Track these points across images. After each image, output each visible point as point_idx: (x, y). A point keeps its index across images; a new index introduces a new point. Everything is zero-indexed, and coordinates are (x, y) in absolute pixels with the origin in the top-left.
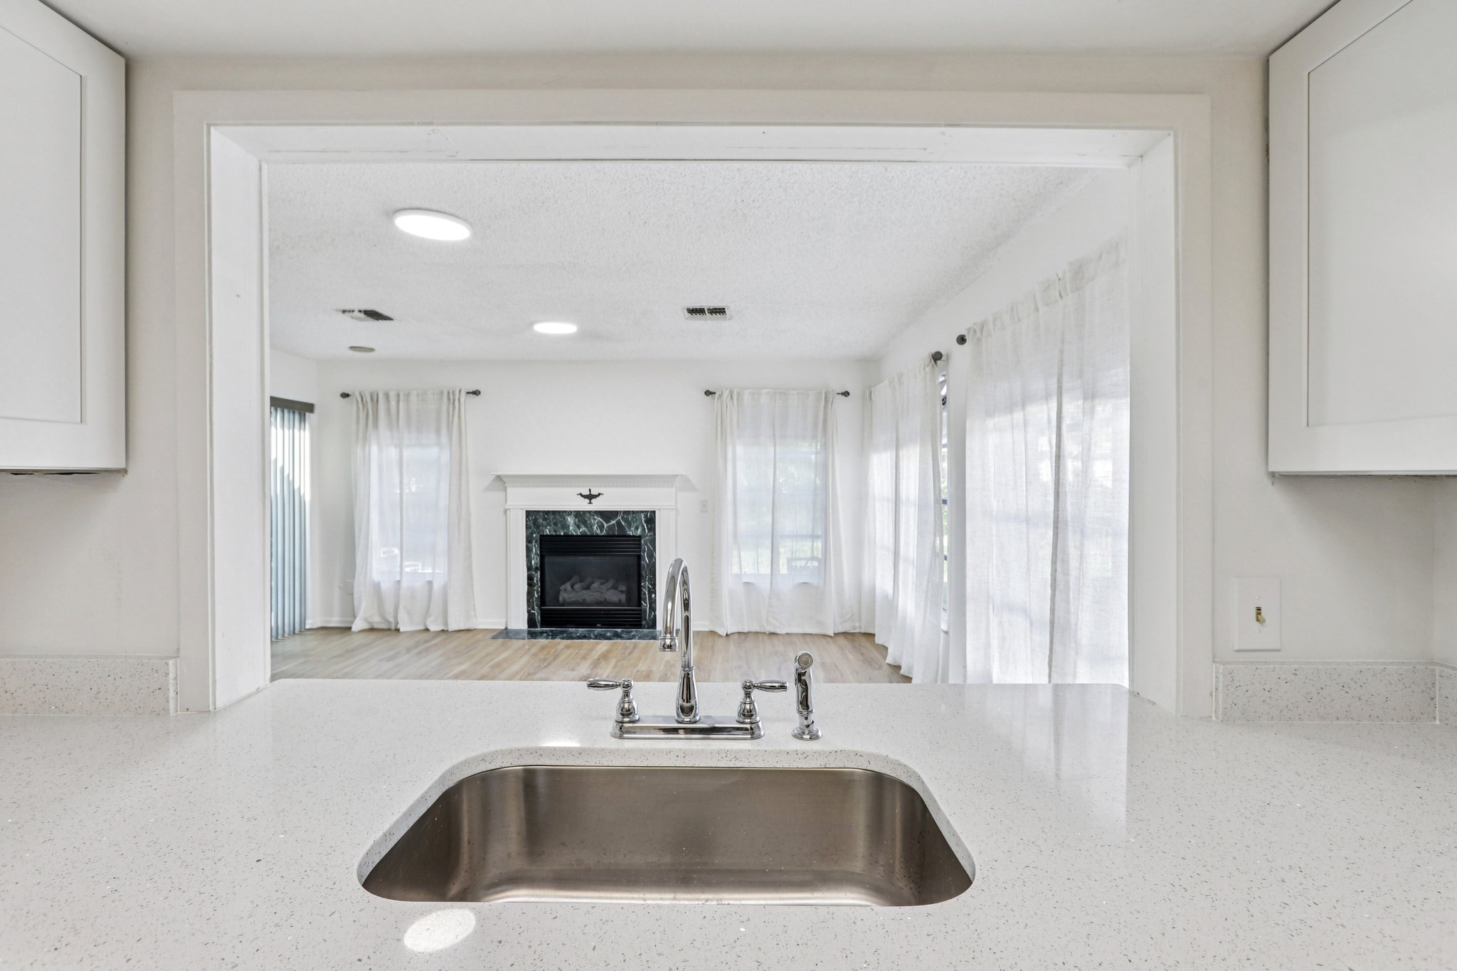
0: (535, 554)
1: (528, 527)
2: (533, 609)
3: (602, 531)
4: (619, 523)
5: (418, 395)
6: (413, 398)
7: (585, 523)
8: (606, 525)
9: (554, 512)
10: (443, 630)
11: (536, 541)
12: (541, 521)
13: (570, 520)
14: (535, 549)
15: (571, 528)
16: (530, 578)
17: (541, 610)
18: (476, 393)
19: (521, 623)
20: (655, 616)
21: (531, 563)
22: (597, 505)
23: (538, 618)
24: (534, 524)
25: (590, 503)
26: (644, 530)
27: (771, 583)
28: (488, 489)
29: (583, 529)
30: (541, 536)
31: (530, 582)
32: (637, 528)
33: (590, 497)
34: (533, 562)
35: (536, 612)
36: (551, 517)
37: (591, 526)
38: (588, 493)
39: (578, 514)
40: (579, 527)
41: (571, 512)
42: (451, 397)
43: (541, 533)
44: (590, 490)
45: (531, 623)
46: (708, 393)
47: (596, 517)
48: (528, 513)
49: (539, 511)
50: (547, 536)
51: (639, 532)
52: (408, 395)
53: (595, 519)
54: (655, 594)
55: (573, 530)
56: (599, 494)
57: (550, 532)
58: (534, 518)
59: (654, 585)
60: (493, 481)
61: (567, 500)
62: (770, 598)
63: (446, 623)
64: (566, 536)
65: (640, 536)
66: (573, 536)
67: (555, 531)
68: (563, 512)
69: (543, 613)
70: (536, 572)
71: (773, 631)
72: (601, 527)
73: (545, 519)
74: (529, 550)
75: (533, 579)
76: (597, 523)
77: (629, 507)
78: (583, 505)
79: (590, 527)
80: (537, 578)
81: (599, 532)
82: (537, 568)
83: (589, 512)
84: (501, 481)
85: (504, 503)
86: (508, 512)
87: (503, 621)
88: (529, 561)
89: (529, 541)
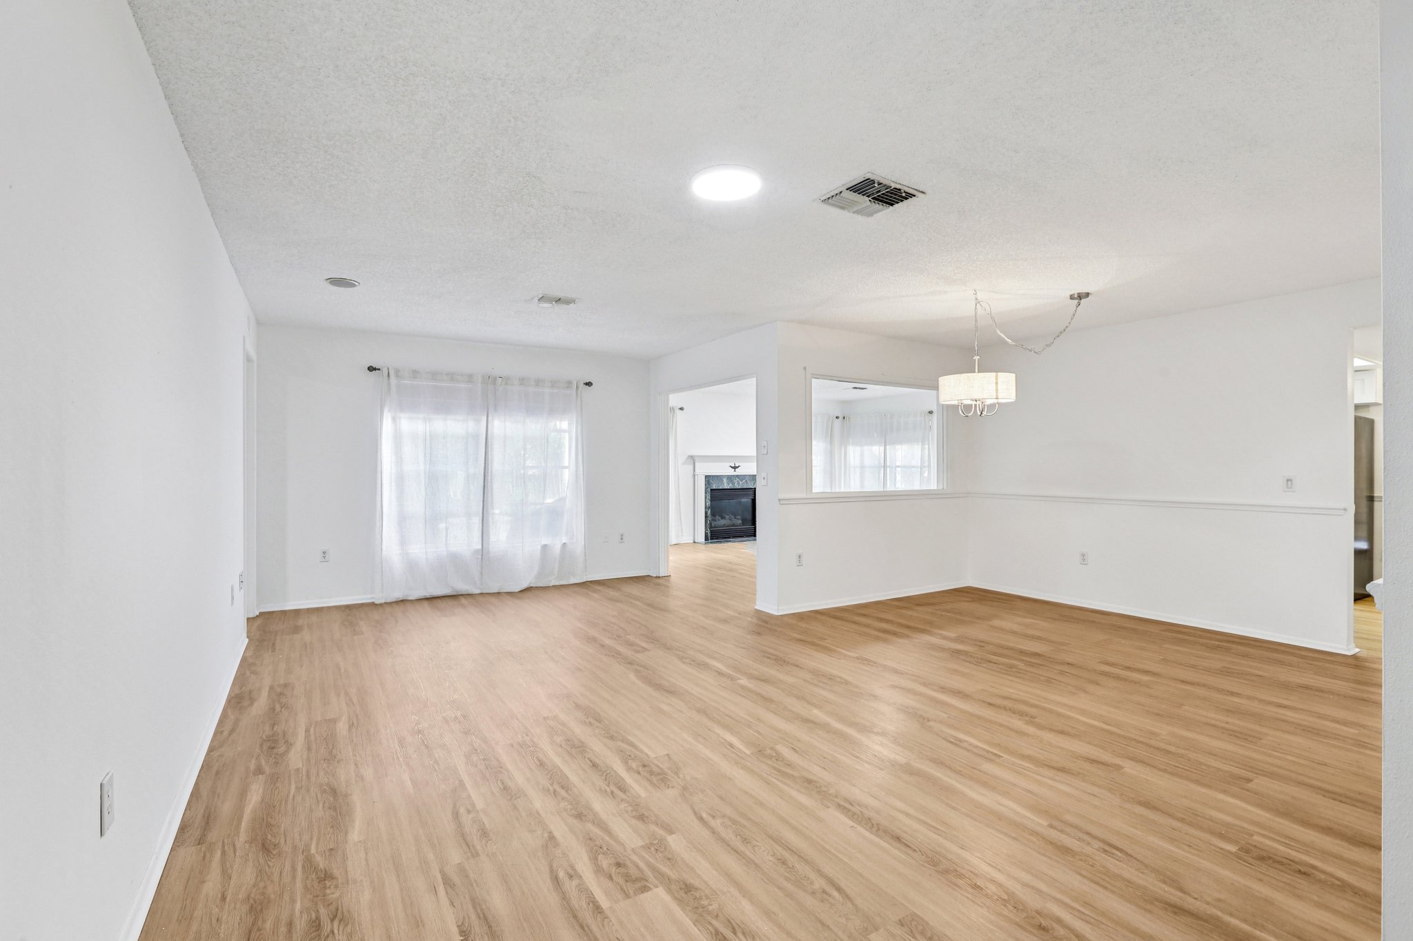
0: (709, 500)
1: (705, 485)
3: (739, 486)
4: (746, 482)
7: (731, 482)
8: (740, 483)
9: (718, 476)
11: (709, 493)
12: (711, 481)
13: (725, 480)
14: (709, 497)
16: (706, 513)
18: (682, 409)
19: (701, 538)
22: (739, 472)
23: (709, 535)
24: (708, 483)
25: (735, 471)
28: (685, 463)
29: (730, 485)
31: (706, 515)
33: (735, 468)
35: (708, 532)
36: (717, 479)
37: (735, 483)
39: (730, 478)
41: (725, 476)
43: (711, 488)
44: (735, 464)
45: (706, 535)
48: (706, 476)
49: (711, 476)
50: (714, 489)
53: (736, 480)
55: (726, 486)
56: (739, 466)
57: (715, 487)
58: (708, 479)
60: (687, 458)
61: (724, 470)
64: (723, 489)
66: (726, 489)
67: (718, 486)
68: (722, 476)
69: (711, 532)
70: (709, 510)
72: (738, 484)
73: (713, 480)
74: (706, 498)
75: (708, 514)
76: (737, 482)
77: (748, 473)
78: (731, 472)
79: (733, 484)
80: (710, 513)
81: (737, 487)
82: (709, 508)
83: (734, 476)
84: (692, 459)
85: (694, 471)
86: (696, 477)
87: (692, 538)
88: (706, 504)
89: (706, 493)
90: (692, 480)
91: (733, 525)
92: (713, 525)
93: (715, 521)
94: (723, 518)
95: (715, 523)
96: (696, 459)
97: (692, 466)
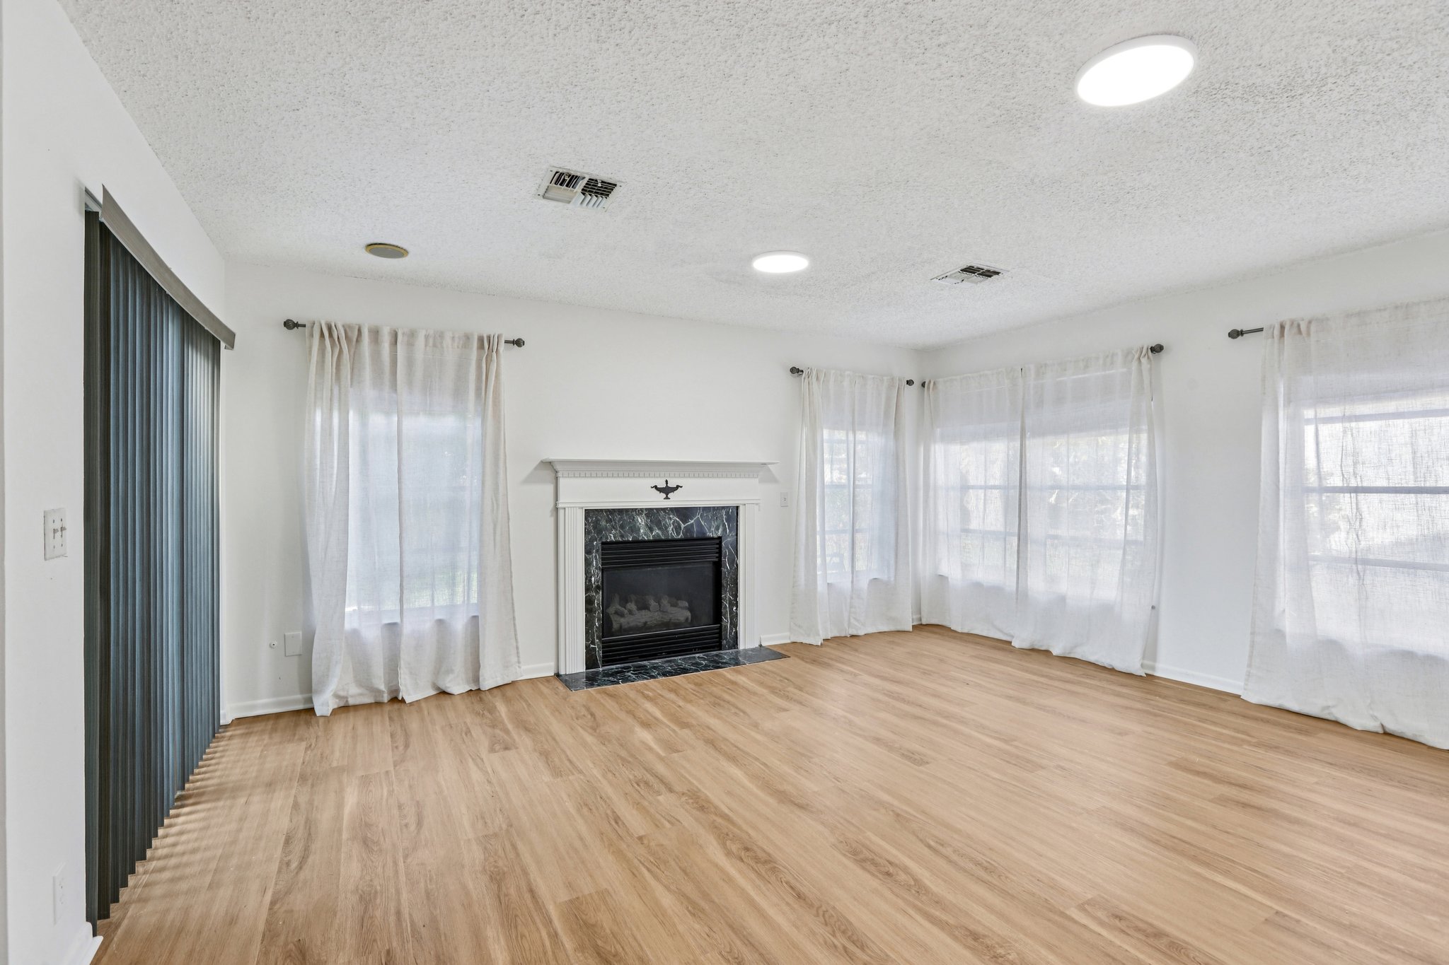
0: (596, 568)
1: (587, 532)
2: (593, 643)
3: (678, 534)
4: (698, 522)
5: (427, 337)
6: (420, 342)
7: (658, 524)
8: (683, 526)
9: (621, 511)
10: (471, 690)
11: (597, 551)
12: (603, 523)
13: (641, 521)
14: (596, 562)
15: (642, 531)
16: (589, 601)
17: (603, 642)
18: (519, 343)
19: (576, 664)
20: (736, 633)
21: (590, 581)
22: (676, 500)
23: (599, 654)
24: (595, 528)
25: (667, 498)
26: (725, 530)
27: (852, 582)
28: (529, 480)
29: (657, 531)
30: (603, 543)
31: (589, 607)
32: (717, 529)
33: (667, 490)
34: (593, 579)
35: (597, 646)
36: (617, 517)
37: (666, 528)
38: (664, 485)
39: (652, 514)
40: (651, 530)
41: (642, 510)
42: (486, 345)
43: (604, 540)
44: (667, 481)
45: (591, 662)
46: (795, 371)
47: (671, 516)
48: (588, 513)
49: (601, 510)
50: (612, 543)
51: (720, 533)
52: (412, 335)
53: (671, 519)
54: (737, 607)
55: (644, 533)
56: (678, 487)
57: (615, 537)
58: (592, 516)
59: (736, 596)
60: (536, 469)
61: (638, 494)
62: (852, 598)
63: (476, 679)
64: (636, 542)
65: (720, 538)
66: (644, 542)
67: (622, 536)
68: (633, 510)
69: (606, 646)
70: (597, 593)
71: (855, 633)
72: (678, 528)
73: (609, 521)
74: (588, 563)
75: (593, 603)
76: (673, 524)
77: (711, 503)
78: (658, 501)
79: (664, 529)
80: (598, 600)
81: (675, 535)
82: (598, 587)
83: (664, 510)
84: (550, 468)
85: (556, 498)
86: (561, 512)
87: (552, 664)
88: (588, 578)
89: (588, 552)
90: (552, 520)
91: (667, 625)
92: (615, 626)
93: (622, 615)
94: (644, 607)
95: (622, 620)
96: (558, 467)
97: (551, 488)
